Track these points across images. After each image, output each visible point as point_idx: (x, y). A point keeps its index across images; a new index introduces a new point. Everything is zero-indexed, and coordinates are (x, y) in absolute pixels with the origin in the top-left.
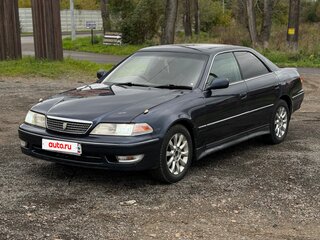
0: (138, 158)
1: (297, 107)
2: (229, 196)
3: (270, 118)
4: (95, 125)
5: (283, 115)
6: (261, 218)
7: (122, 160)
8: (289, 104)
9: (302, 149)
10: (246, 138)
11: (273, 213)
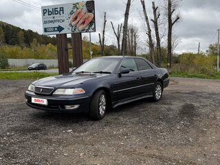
0: (76, 107)
1: (166, 86)
2: (125, 127)
3: (153, 90)
4: (55, 89)
5: (159, 88)
6: (139, 141)
7: (68, 107)
8: (162, 84)
9: (168, 104)
10: (140, 98)
11: (147, 138)
